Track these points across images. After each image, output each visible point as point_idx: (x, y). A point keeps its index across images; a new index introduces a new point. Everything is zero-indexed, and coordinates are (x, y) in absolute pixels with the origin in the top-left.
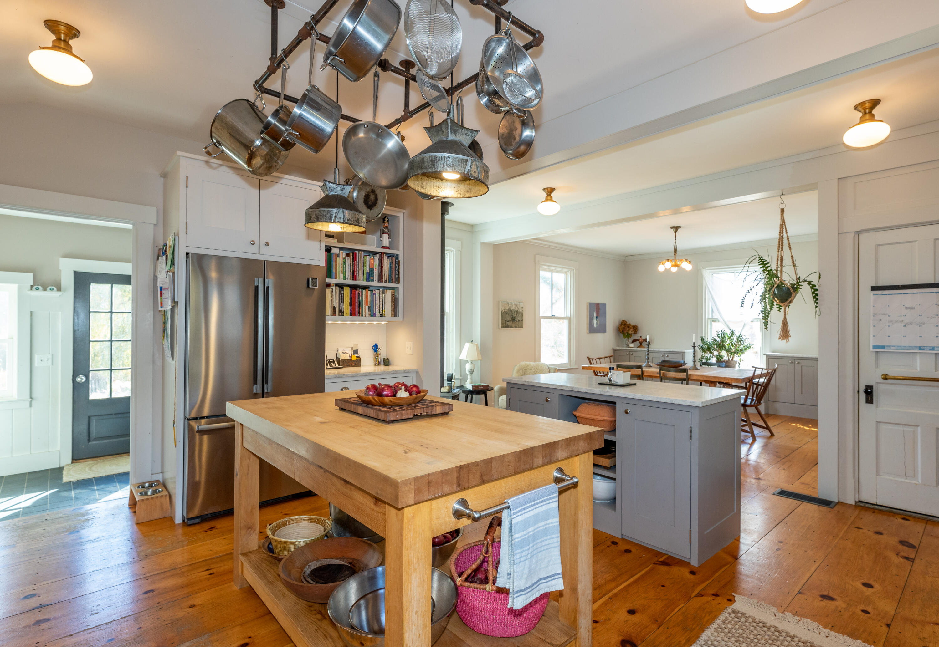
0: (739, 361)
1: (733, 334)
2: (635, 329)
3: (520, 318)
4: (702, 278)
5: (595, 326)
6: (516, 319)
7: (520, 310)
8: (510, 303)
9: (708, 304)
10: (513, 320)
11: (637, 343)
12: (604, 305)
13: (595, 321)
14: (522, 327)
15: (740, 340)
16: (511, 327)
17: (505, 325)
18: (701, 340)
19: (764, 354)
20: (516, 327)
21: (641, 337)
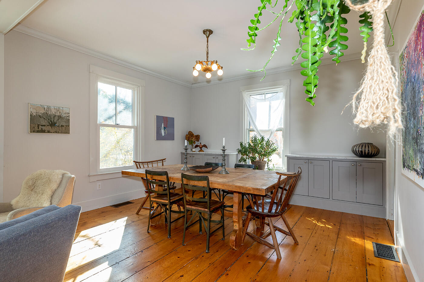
0: (267, 161)
1: (263, 139)
2: (198, 138)
3: (64, 124)
4: (243, 98)
5: (163, 134)
6: (57, 124)
7: (64, 115)
8: (46, 107)
9: (247, 119)
10: (52, 125)
11: (198, 149)
12: (173, 119)
13: (163, 131)
14: (67, 132)
15: (268, 144)
16: (49, 132)
17: (37, 129)
18: (241, 145)
19: (286, 156)
20: (56, 132)
21: (201, 143)
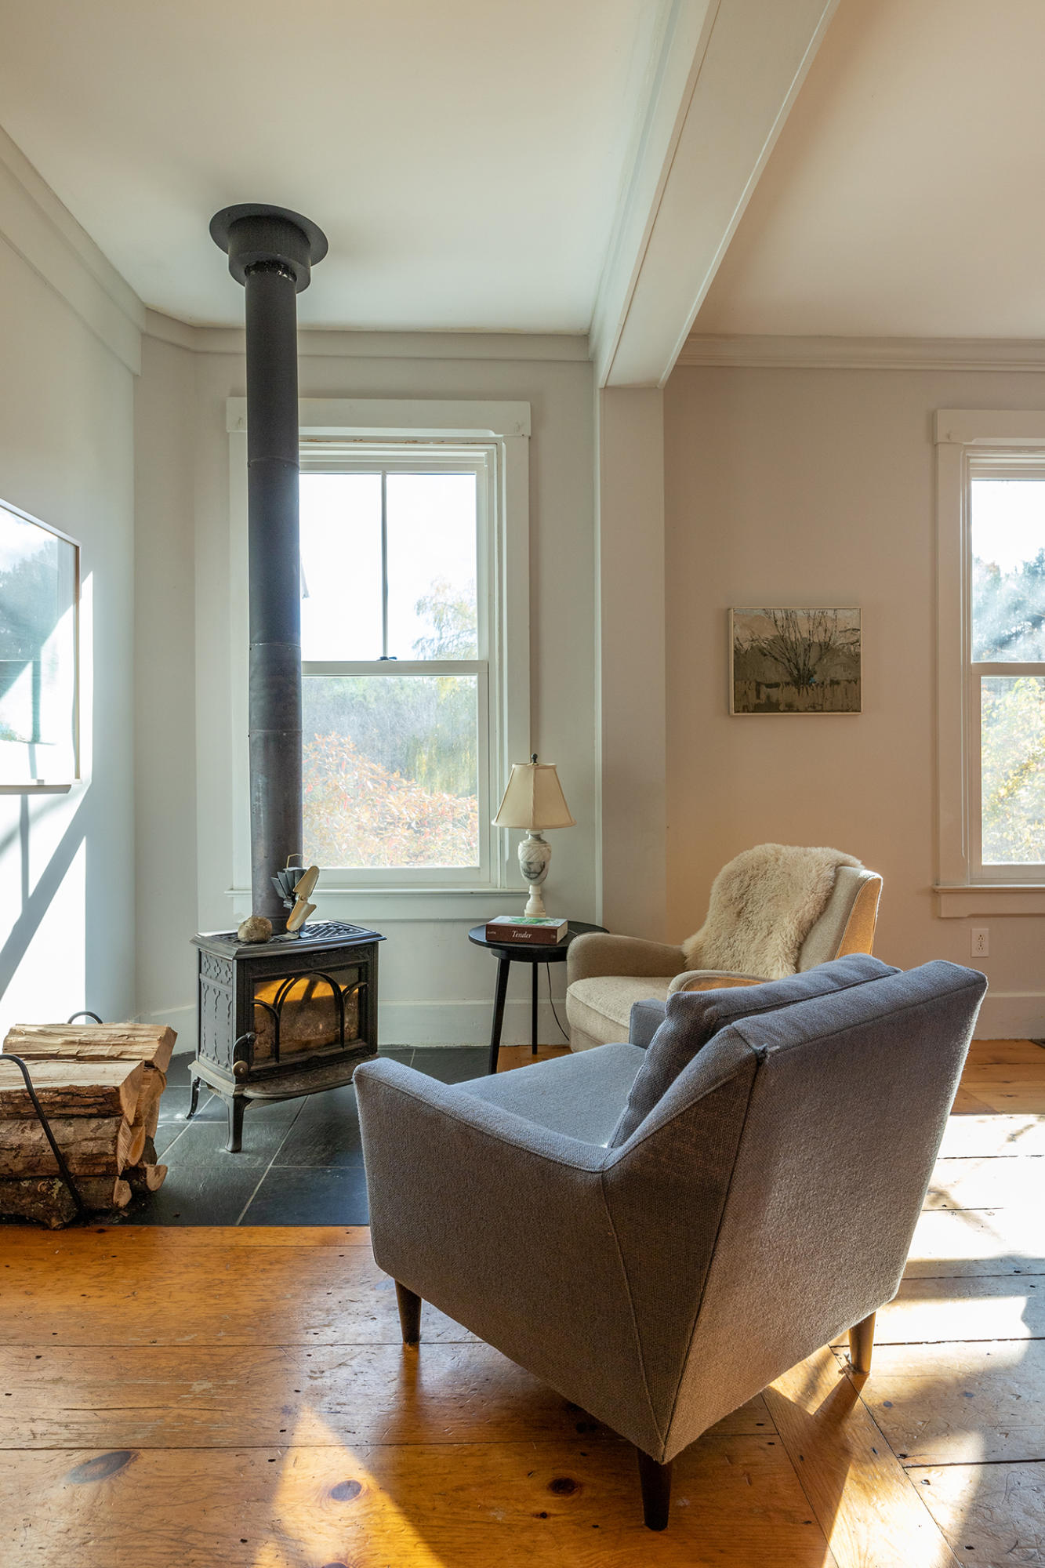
3: (840, 674)
6: (816, 678)
7: (840, 640)
8: (779, 615)
10: (802, 679)
14: (852, 705)
16: (790, 708)
17: (753, 700)
20: (814, 708)
